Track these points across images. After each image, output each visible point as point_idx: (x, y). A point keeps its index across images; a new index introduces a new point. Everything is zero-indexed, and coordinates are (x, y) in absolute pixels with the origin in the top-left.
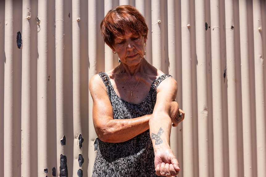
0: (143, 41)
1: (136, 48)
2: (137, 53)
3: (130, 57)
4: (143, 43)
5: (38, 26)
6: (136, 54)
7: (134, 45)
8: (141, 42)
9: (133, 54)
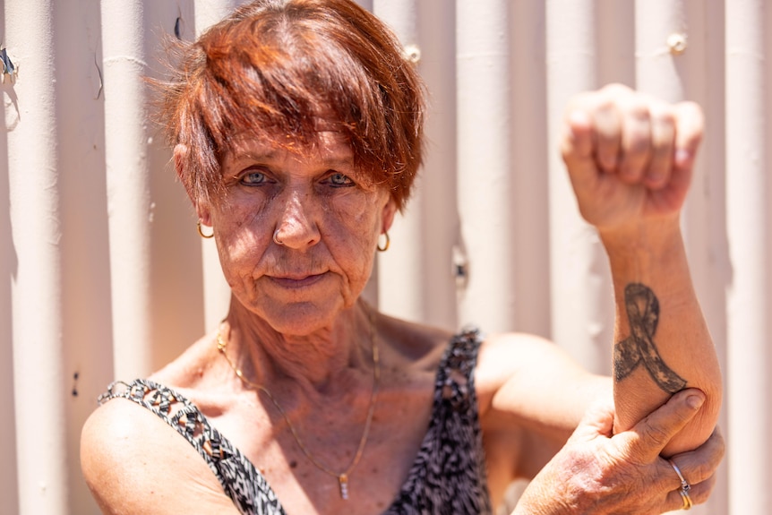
0: (375, 216)
1: (330, 239)
2: (324, 269)
3: (285, 281)
4: (371, 227)
5: (7, 100)
6: (317, 271)
7: (322, 224)
8: (364, 217)
9: (303, 266)
